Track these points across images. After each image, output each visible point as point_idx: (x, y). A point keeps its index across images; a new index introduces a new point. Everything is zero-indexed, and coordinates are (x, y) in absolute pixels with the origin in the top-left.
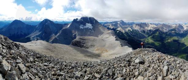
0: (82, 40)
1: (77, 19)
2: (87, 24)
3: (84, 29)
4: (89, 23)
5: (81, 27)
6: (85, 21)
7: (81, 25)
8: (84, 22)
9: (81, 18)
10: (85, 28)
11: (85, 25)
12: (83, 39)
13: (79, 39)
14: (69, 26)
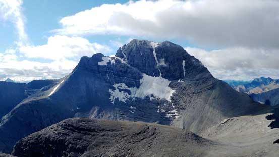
0: (75, 134)
1: (98, 57)
2: (146, 78)
3: (130, 102)
4: (157, 75)
5: (117, 95)
6: (137, 66)
7: (116, 86)
8: (135, 69)
9: (119, 53)
10: (139, 100)
11: (136, 83)
12: (79, 129)
13: (63, 131)
14: (55, 89)
